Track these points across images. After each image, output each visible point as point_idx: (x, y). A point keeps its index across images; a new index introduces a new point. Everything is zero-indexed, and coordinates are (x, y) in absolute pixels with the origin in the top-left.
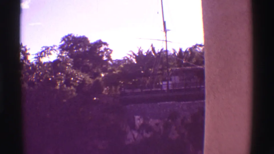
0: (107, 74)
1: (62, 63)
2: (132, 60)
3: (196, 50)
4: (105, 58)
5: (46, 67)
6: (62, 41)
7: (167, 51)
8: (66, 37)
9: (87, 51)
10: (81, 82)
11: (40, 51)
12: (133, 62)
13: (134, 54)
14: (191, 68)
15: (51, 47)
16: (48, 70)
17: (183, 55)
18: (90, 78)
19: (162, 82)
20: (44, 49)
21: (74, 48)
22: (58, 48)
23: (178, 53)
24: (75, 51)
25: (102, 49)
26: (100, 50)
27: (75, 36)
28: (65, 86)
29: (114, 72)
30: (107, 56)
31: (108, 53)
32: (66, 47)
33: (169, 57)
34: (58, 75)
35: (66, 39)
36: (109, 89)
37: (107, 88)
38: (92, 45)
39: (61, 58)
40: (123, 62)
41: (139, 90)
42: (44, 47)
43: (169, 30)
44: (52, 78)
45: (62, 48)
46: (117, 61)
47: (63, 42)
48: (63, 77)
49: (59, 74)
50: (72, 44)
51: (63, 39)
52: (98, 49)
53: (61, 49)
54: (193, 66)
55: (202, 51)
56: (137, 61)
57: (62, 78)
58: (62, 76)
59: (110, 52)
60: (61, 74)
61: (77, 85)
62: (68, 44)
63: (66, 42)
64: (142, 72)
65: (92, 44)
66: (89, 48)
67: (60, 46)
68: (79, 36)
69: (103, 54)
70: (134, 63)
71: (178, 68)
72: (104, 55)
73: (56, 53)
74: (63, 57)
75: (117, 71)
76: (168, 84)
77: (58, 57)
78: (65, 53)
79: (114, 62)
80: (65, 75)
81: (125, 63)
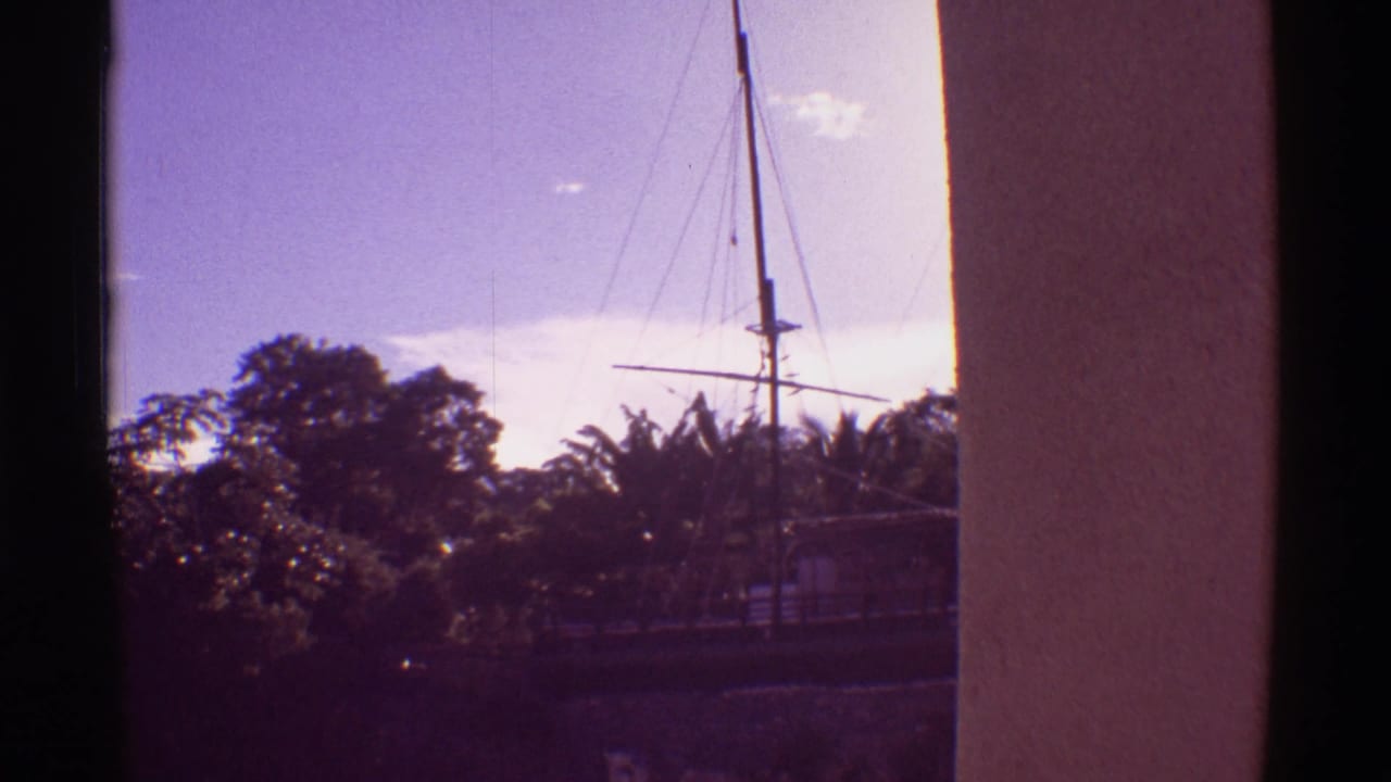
0: (468, 541)
1: (242, 482)
2: (596, 478)
3: (927, 428)
4: (459, 464)
5: (163, 499)
6: (245, 371)
7: (775, 430)
8: (267, 349)
9: (369, 427)
10: (337, 582)
11: (134, 417)
12: (600, 487)
13: (606, 444)
14: (894, 515)
15: (190, 399)
16: (172, 516)
17: (861, 448)
18: (382, 559)
19: (747, 590)
20: (154, 407)
21: (307, 406)
22: (223, 405)
23: (831, 438)
24: (311, 422)
25: (447, 415)
26: (437, 424)
27: (314, 345)
28: (257, 596)
29: (503, 535)
30: (469, 455)
31: (476, 438)
32: (265, 401)
33: (784, 462)
34: (221, 540)
35: (266, 363)
36: (475, 619)
37: (468, 616)
38: (397, 397)
39: (236, 458)
40: (552, 485)
41: (630, 627)
42: (154, 398)
43: (789, 327)
44: (190, 553)
45: (245, 406)
46: (520, 477)
47: (250, 379)
48: (247, 555)
49: (228, 539)
50: (294, 386)
51: (251, 362)
52: (425, 418)
53: (239, 413)
54: (903, 506)
55: (954, 431)
56: (619, 479)
57: (244, 560)
58: (246, 546)
59: (486, 432)
60: (236, 539)
61: (318, 593)
62: (277, 388)
63: (264, 376)
64: (648, 536)
65: (394, 388)
66: (381, 409)
67: (234, 393)
68: (331, 345)
69: (449, 442)
70: (607, 492)
71: (828, 520)
72: (458, 449)
73: (215, 427)
74: (250, 450)
75: (521, 531)
76: (777, 598)
77: (222, 450)
78: (261, 434)
79: (506, 482)
80: (256, 544)
81: (558, 492)
